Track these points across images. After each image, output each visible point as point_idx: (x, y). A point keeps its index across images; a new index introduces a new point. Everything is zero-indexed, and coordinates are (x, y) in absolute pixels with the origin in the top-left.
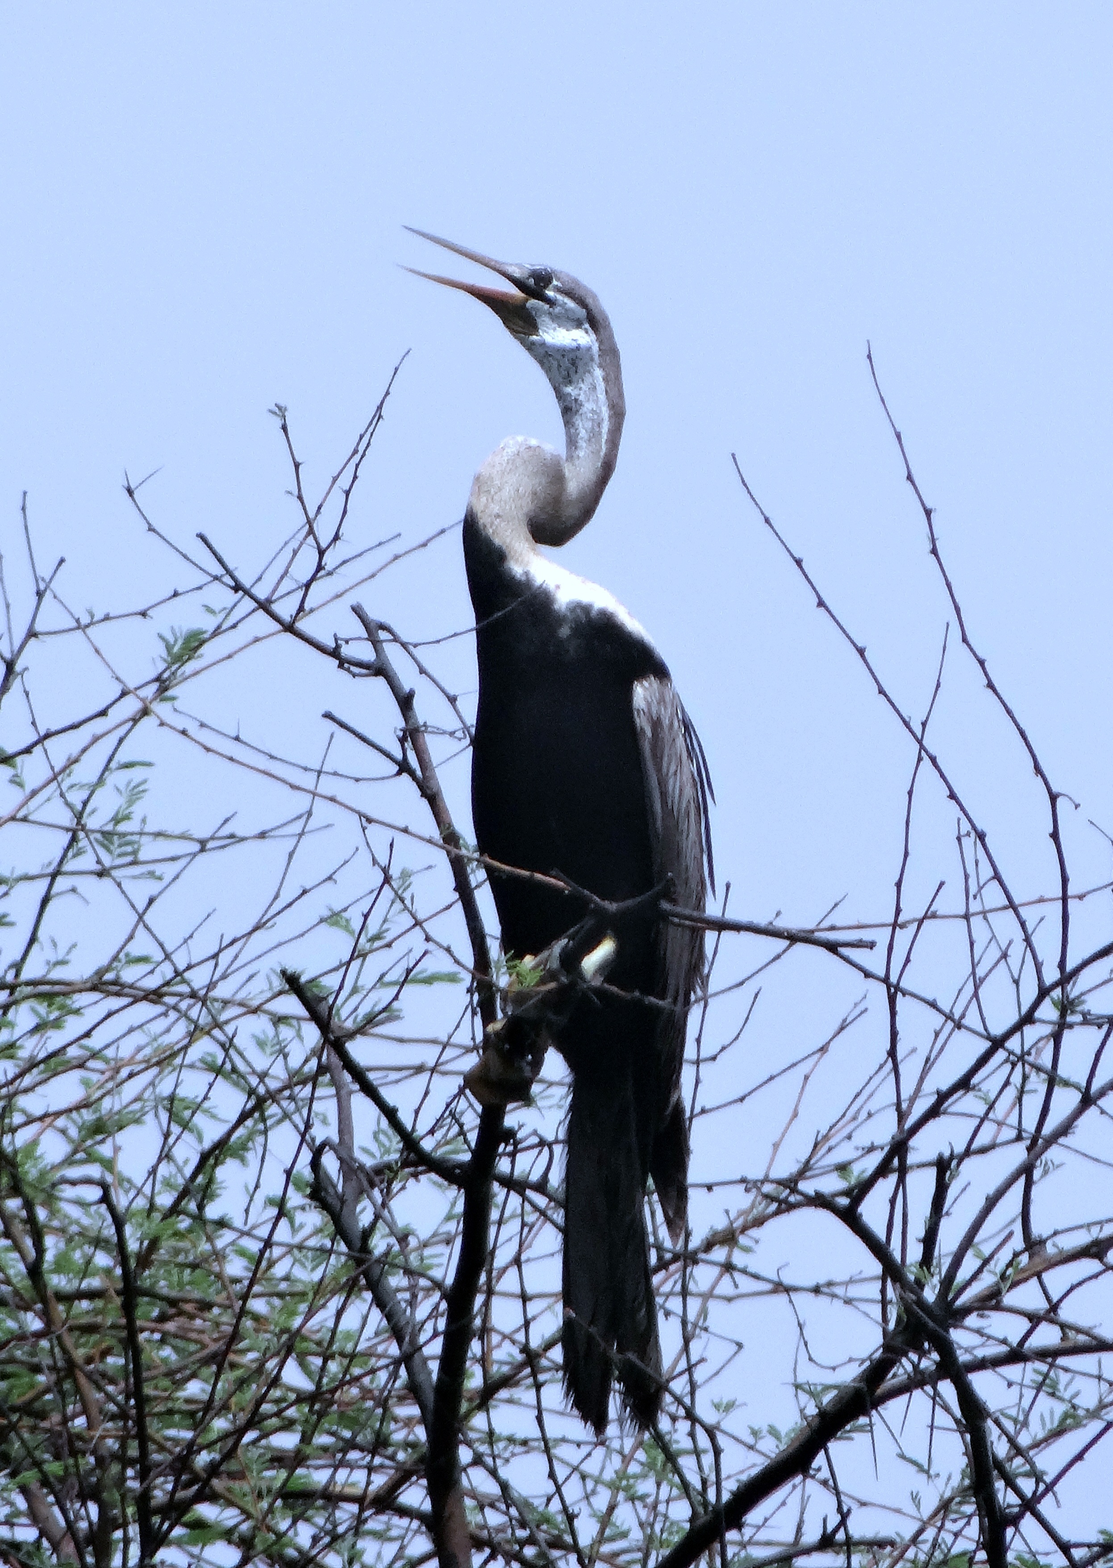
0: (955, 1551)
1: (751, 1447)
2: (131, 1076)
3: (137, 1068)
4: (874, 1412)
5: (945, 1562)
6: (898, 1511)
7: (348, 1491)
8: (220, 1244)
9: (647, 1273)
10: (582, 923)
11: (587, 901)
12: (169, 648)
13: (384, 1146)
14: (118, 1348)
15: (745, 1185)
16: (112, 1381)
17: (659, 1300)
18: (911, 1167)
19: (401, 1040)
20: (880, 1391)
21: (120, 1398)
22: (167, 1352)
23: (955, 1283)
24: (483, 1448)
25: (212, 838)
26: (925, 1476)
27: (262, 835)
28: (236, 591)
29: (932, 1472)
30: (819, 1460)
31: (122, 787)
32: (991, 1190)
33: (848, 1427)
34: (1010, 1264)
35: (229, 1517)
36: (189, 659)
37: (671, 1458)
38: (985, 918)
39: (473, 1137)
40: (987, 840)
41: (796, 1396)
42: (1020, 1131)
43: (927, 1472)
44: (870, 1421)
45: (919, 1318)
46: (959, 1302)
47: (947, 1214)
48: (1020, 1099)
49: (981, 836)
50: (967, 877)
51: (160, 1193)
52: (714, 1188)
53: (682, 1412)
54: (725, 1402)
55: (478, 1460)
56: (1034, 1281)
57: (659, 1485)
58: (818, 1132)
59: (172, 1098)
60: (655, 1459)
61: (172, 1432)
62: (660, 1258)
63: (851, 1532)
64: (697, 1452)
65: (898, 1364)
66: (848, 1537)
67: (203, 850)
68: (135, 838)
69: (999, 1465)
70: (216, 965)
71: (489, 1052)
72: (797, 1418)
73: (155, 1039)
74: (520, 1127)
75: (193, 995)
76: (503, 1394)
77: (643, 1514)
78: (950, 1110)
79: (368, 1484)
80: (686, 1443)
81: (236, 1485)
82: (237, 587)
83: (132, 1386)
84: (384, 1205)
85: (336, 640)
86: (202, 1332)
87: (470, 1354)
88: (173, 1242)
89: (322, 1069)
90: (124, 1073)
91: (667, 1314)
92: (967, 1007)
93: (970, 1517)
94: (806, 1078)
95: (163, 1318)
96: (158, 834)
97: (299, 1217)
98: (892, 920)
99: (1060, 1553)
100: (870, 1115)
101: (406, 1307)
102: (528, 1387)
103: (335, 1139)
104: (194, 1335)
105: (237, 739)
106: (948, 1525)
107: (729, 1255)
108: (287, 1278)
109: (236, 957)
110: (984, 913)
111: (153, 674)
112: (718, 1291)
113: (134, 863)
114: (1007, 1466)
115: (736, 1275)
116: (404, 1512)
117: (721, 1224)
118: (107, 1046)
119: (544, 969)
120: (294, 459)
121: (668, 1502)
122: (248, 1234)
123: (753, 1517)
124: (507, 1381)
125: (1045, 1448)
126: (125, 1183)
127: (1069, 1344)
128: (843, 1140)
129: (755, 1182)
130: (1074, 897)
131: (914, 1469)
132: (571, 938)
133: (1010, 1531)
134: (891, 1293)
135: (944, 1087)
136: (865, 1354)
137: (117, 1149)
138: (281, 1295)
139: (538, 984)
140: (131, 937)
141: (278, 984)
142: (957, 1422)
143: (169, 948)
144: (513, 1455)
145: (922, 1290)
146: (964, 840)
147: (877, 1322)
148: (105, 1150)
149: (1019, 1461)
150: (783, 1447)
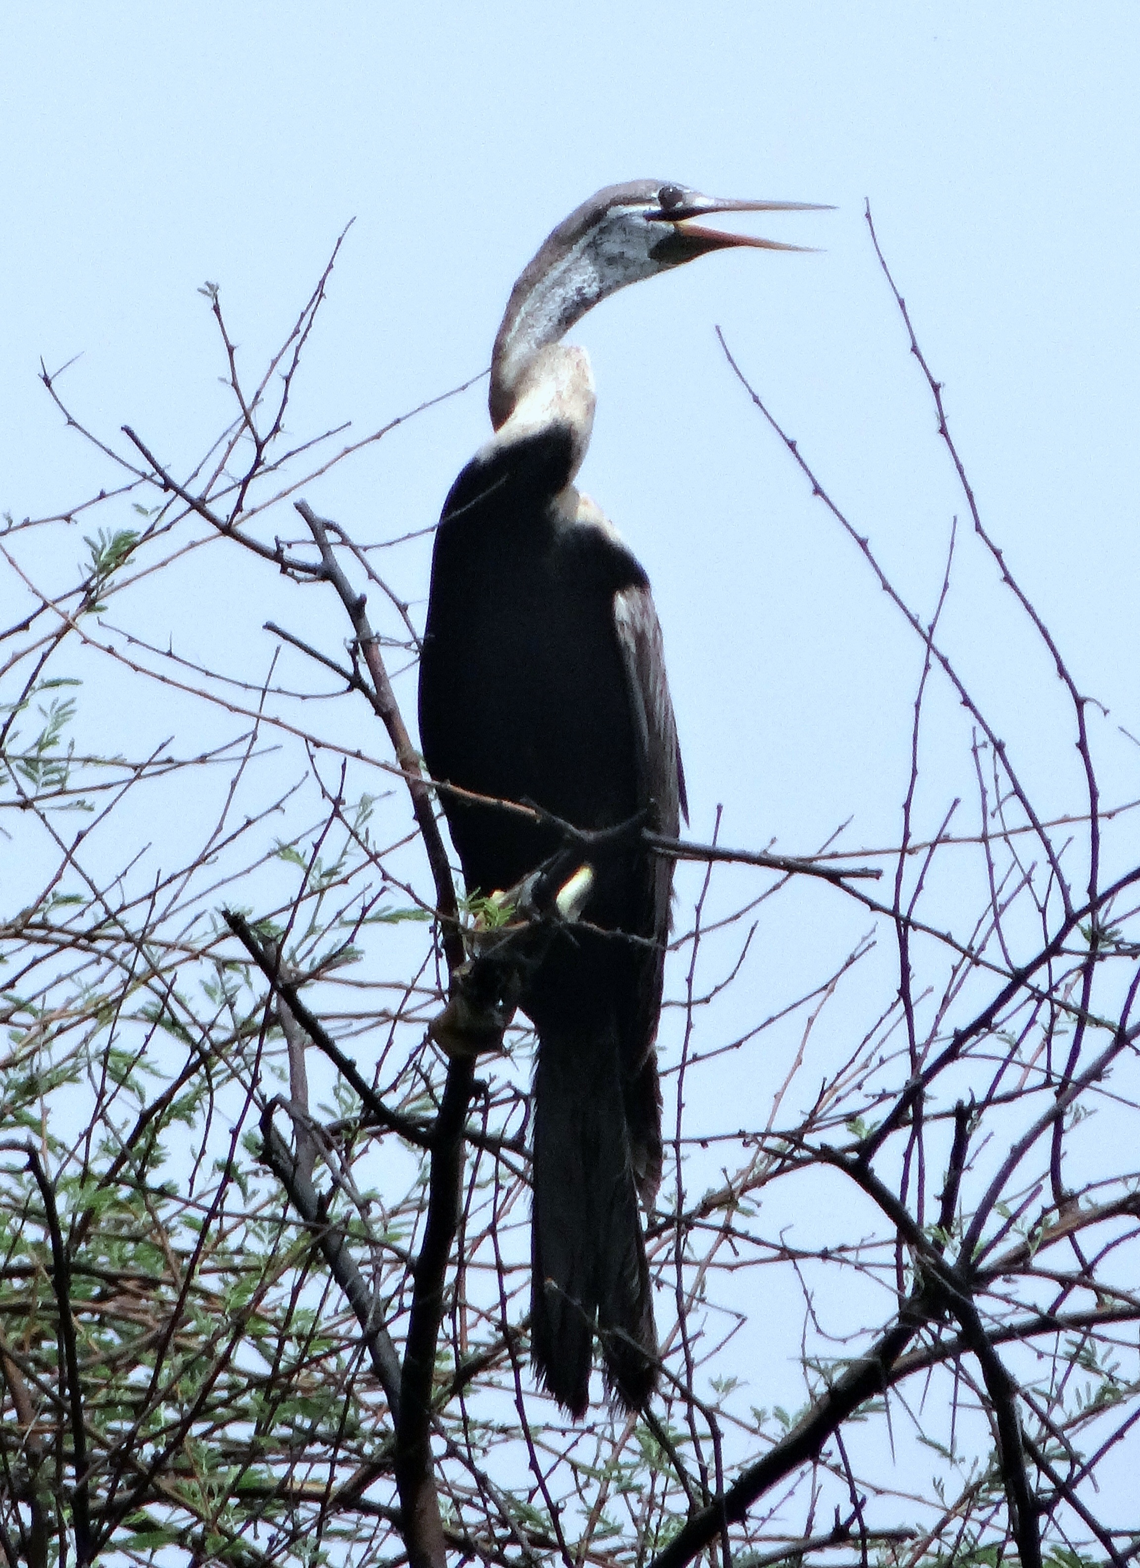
0: (983, 1542)
1: (754, 1431)
2: (61, 1031)
3: (66, 1022)
4: (890, 1390)
5: (971, 1555)
6: (919, 1499)
7: (308, 1488)
8: (162, 1215)
9: (641, 1239)
10: (555, 856)
11: (562, 830)
12: (96, 554)
13: (345, 1102)
14: (52, 1333)
15: (742, 1140)
16: (47, 1369)
17: (653, 1270)
18: (926, 1118)
19: (361, 985)
20: (896, 1365)
21: (55, 1389)
22: (109, 1335)
23: (978, 1244)
24: (459, 1437)
25: (149, 763)
26: (947, 1461)
27: (203, 759)
28: (166, 490)
29: (957, 1456)
30: (830, 1444)
31: (47, 708)
32: (1016, 1140)
33: (861, 1407)
34: (1038, 1223)
35: (180, 1518)
36: (117, 566)
37: (667, 1445)
38: (1007, 840)
39: (440, 1092)
40: (1006, 750)
41: (805, 1373)
42: (1049, 1073)
43: (951, 1456)
44: (886, 1399)
45: (939, 1285)
46: (984, 1265)
47: (968, 1168)
48: (1048, 1040)
49: (999, 747)
50: (984, 792)
51: (95, 1159)
52: (709, 1143)
53: (677, 1394)
54: (724, 1381)
55: (452, 1452)
56: (1066, 1241)
57: (654, 1477)
58: (825, 1079)
59: (107, 1053)
60: (650, 1446)
61: (115, 1425)
62: (651, 1223)
63: (867, 1523)
64: (695, 1438)
65: (916, 1336)
66: (863, 1529)
67: (138, 777)
68: (62, 764)
69: (1030, 1447)
70: (153, 904)
71: (457, 998)
72: (807, 1399)
73: (87, 990)
74: (492, 1080)
75: (129, 938)
76: (483, 1376)
77: (638, 1509)
78: (969, 1052)
79: (332, 1478)
80: (683, 1429)
81: (185, 1483)
82: (168, 485)
83: (66, 1375)
84: (344, 1170)
85: (278, 544)
86: (145, 1312)
87: (440, 1335)
88: (113, 1214)
89: (271, 1020)
90: (54, 1027)
91: (660, 1284)
92: (986, 939)
93: (999, 1504)
94: (811, 1021)
95: (103, 1297)
96: (88, 760)
97: (252, 1183)
98: (899, 845)
99: (1099, 1543)
100: (882, 1061)
101: (369, 1282)
102: (508, 1369)
103: (288, 1095)
104: (136, 1316)
105: (170, 654)
106: (975, 1514)
107: (728, 1219)
108: (240, 1251)
109: (175, 897)
110: (1005, 835)
111: (80, 583)
112: (717, 1258)
113: (61, 792)
114: (1040, 1448)
115: (737, 1241)
116: (369, 1509)
117: (719, 1185)
118: (33, 998)
119: (515, 907)
120: (227, 342)
121: (664, 1495)
122: (194, 1204)
123: (758, 1508)
124: (483, 1363)
125: (1081, 1428)
126: (58, 1148)
127: (1105, 1310)
128: (853, 1089)
129: (756, 1135)
130: (1103, 815)
131: (935, 1453)
132: (544, 871)
133: (1043, 1519)
134: (907, 1257)
135: (963, 1026)
136: (880, 1324)
137: (46, 1111)
138: (235, 1270)
139: (507, 924)
140: (58, 877)
141: (222, 925)
142: (982, 1397)
143: (100, 888)
144: (490, 1443)
145: (942, 1253)
146: (981, 752)
147: (892, 1289)
148: (34, 1112)
149: (1053, 1442)
150: (789, 1431)
